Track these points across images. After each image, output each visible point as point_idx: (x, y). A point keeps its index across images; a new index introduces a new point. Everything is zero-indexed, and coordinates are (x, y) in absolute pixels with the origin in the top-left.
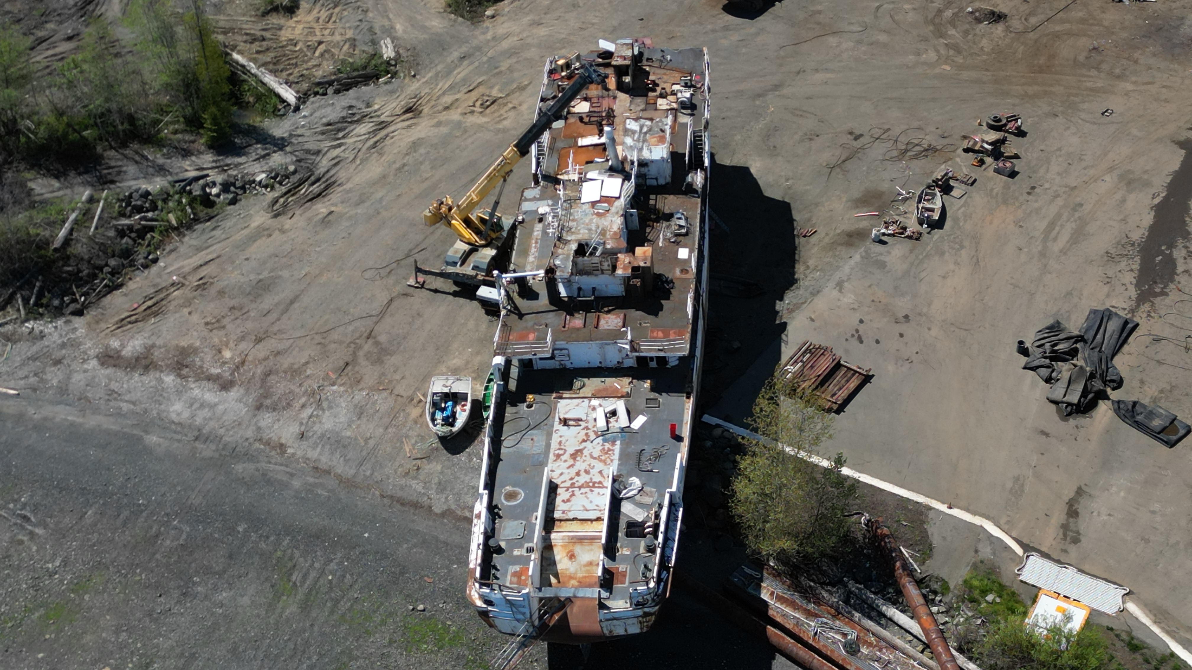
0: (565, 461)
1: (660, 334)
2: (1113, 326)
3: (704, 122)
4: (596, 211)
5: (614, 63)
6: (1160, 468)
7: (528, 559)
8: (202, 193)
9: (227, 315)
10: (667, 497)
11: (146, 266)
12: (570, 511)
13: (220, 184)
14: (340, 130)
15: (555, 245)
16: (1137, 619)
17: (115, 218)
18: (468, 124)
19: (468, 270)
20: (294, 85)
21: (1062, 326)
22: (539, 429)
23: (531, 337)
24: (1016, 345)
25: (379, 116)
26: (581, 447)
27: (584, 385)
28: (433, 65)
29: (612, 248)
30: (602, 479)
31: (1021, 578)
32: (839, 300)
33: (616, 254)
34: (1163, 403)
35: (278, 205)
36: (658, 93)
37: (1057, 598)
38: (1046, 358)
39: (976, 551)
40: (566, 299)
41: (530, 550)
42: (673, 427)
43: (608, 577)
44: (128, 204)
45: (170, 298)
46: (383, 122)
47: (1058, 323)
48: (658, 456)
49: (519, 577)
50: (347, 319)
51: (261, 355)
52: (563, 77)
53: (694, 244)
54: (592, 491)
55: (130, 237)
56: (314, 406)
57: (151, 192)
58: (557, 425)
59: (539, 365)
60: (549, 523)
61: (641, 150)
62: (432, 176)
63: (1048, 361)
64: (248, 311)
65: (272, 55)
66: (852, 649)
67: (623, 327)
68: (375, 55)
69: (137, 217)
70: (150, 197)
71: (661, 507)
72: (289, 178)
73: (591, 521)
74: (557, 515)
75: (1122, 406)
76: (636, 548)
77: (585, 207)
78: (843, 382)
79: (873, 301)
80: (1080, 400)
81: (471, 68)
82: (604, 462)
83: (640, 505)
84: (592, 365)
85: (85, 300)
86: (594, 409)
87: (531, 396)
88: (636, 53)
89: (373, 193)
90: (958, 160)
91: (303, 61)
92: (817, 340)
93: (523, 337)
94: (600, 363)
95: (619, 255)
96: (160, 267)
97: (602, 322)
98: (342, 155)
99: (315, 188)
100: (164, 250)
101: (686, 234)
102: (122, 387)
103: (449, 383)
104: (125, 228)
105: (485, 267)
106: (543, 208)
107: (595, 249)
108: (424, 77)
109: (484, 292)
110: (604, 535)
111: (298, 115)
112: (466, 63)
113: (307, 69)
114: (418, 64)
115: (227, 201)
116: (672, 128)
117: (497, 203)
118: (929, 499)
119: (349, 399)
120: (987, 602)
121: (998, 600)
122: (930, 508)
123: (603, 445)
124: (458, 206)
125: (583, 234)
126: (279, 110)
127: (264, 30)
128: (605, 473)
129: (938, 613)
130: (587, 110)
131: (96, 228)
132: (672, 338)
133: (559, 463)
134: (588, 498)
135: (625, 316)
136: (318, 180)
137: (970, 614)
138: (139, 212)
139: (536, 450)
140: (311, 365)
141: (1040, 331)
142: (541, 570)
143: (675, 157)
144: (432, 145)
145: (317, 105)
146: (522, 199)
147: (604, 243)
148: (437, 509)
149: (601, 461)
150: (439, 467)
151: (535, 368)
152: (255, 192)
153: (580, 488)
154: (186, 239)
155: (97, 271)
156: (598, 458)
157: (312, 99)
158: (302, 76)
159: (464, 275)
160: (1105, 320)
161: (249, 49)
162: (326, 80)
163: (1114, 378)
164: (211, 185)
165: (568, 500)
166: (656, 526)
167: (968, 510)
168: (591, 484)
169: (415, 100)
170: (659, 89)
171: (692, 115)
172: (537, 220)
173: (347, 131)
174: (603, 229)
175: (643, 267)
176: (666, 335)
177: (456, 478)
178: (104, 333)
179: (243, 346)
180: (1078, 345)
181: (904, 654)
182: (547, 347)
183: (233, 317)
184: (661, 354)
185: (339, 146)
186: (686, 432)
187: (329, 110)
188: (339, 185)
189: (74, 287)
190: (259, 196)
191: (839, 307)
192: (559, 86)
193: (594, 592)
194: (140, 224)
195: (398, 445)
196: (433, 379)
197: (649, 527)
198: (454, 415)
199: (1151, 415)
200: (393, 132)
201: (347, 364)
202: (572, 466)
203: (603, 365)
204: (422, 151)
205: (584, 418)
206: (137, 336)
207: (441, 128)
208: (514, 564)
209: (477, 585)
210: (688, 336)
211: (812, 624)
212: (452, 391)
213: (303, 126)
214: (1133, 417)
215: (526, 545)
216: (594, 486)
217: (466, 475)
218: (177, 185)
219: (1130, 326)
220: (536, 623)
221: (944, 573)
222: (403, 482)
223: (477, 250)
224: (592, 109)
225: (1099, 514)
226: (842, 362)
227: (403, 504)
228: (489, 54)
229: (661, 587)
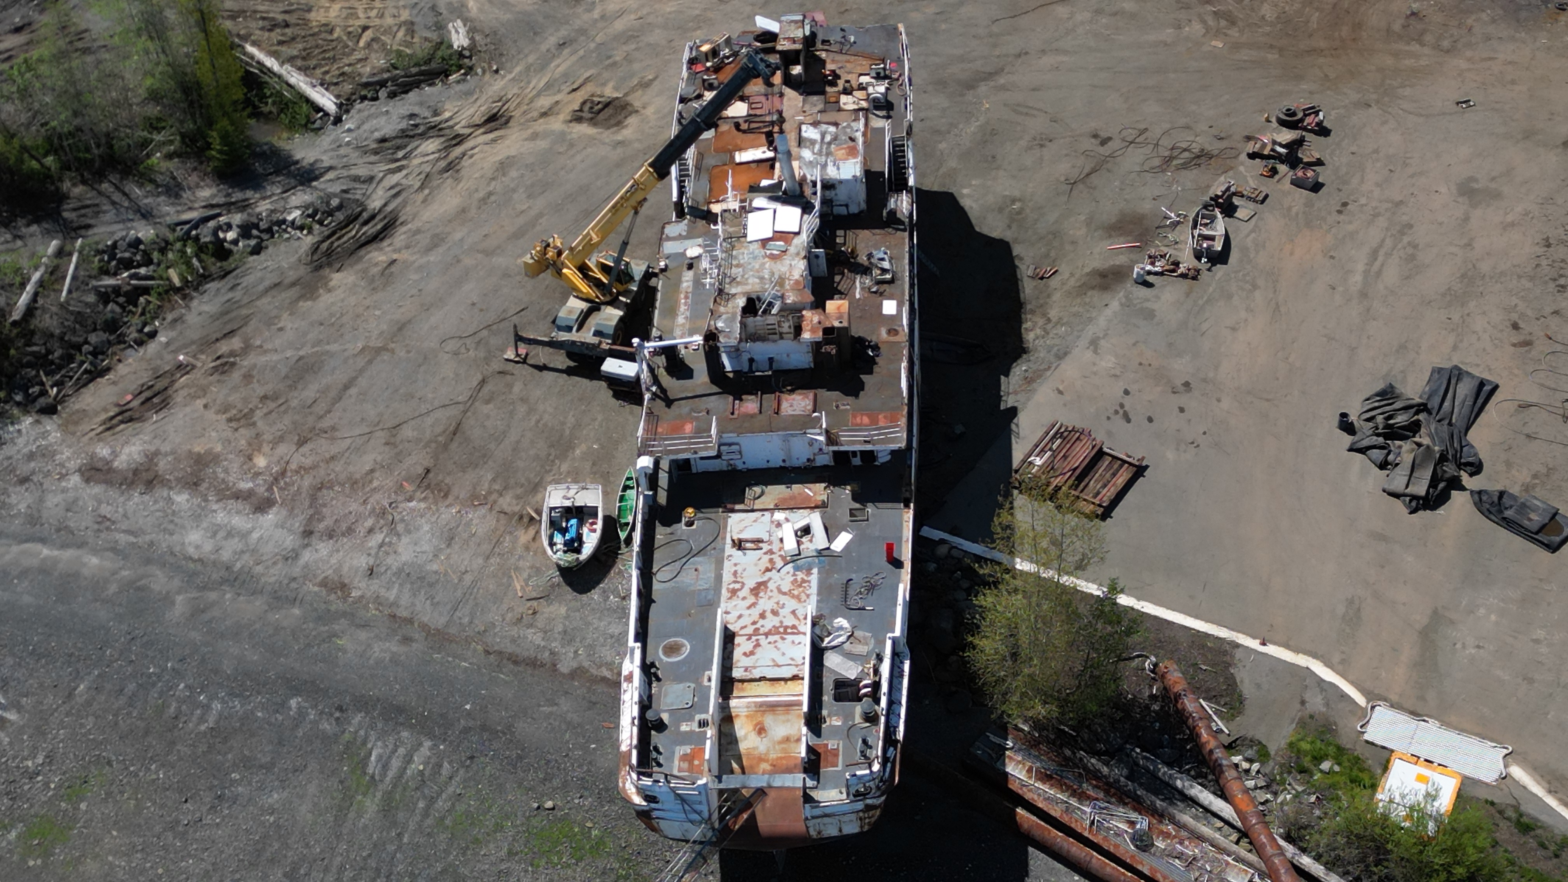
0: (744, 598)
1: (866, 420)
2: (1464, 390)
3: (906, 125)
4: (768, 252)
5: (779, 48)
6: (1541, 580)
7: (703, 737)
8: (213, 239)
9: (257, 408)
10: (889, 644)
11: (140, 343)
12: (755, 667)
13: (238, 226)
14: (399, 148)
15: (715, 301)
16: (1525, 788)
17: (95, 277)
18: (574, 136)
19: (587, 336)
20: (332, 88)
21: (1397, 391)
22: (705, 555)
23: (688, 428)
24: (1337, 418)
25: (452, 127)
26: (765, 579)
27: (763, 493)
28: (521, 56)
29: (795, 303)
30: (796, 622)
31: (1366, 737)
32: (1094, 364)
33: (800, 311)
34: (1538, 492)
35: (319, 252)
36: (840, 87)
37: (1416, 763)
38: (1378, 435)
39: (1303, 703)
40: (731, 375)
41: (703, 724)
42: (890, 548)
43: (813, 757)
44: (112, 257)
45: (177, 385)
46: (458, 136)
47: (1391, 386)
48: (871, 588)
49: (691, 762)
50: (423, 408)
51: (308, 462)
52: (708, 69)
53: (903, 294)
54: (783, 639)
55: (117, 303)
56: (385, 530)
57: (143, 239)
58: (729, 550)
59: (699, 467)
60: (727, 685)
61: (824, 166)
62: (529, 207)
63: (1381, 439)
64: (286, 401)
65: (300, 46)
66: (1143, 843)
67: (814, 412)
68: (442, 43)
69: (125, 275)
70: (142, 247)
71: (880, 659)
72: (332, 216)
73: (785, 680)
74: (736, 673)
75: (1484, 498)
76: (850, 716)
77: (752, 247)
78: (1108, 475)
79: (1141, 364)
80: (1428, 492)
81: (574, 58)
82: (798, 598)
83: (850, 656)
84: (772, 465)
85: (58, 392)
86: (779, 525)
87: (690, 510)
88: (807, 33)
89: (449, 233)
90: (1242, 168)
91: (344, 54)
92: (1069, 419)
93: (677, 429)
94: (784, 461)
95: (804, 312)
96: (161, 342)
97: (785, 405)
98: (404, 181)
99: (370, 229)
100: (164, 319)
101: (892, 281)
102: (116, 512)
103: (572, 493)
104: (109, 290)
105: (611, 332)
106: (693, 251)
107: (771, 305)
108: (510, 72)
109: (611, 366)
110: (805, 699)
111: (340, 129)
112: (566, 51)
113: (349, 65)
114: (501, 55)
115: (249, 249)
116: (864, 134)
117: (625, 244)
118: (1235, 633)
119: (433, 519)
120: (1321, 771)
121: (1337, 768)
122: (1237, 646)
123: (794, 575)
124: (572, 249)
125: (753, 285)
126: (314, 123)
127: (286, 12)
128: (800, 613)
129: (1256, 788)
130: (744, 113)
131: (70, 291)
132: (881, 424)
133: (735, 601)
134: (778, 649)
135: (815, 395)
136: (373, 217)
137: (1300, 789)
138: (127, 269)
139: (702, 585)
140: (377, 474)
141: (1368, 399)
142: (720, 751)
143: (871, 176)
144: (527, 166)
145: (366, 113)
146: (661, 238)
147: (782, 297)
148: (564, 668)
149: (793, 596)
150: (563, 610)
151: (694, 471)
152: (287, 236)
153: (766, 635)
154: (195, 303)
155: (73, 352)
156: (789, 594)
157: (358, 106)
158: (343, 74)
159: (583, 343)
160: (1453, 382)
161: (269, 39)
162: (376, 79)
163: (1471, 459)
164: (225, 227)
165: (752, 653)
166: (876, 686)
167: (1287, 647)
168: (781, 630)
169: (500, 104)
170: (841, 83)
171: (888, 117)
172: (685, 268)
173: (408, 149)
174: (780, 277)
175: (839, 329)
176: (874, 421)
177: (588, 624)
178: (87, 437)
179: (283, 449)
180: (1422, 417)
181: (1213, 846)
182: (711, 442)
183: (265, 410)
184: (869, 447)
185: (400, 169)
186: (906, 553)
187: (383, 120)
188: (402, 224)
189: (42, 373)
190: (292, 241)
191: (1095, 374)
192: (704, 81)
193: (797, 780)
194: (129, 284)
195: (505, 580)
196: (549, 489)
197: (866, 686)
198: (579, 538)
199: (1524, 507)
200: (472, 149)
201: (428, 471)
202: (753, 605)
203: (787, 464)
204: (514, 174)
205: (765, 537)
206: (134, 440)
207: (538, 142)
208: (682, 743)
209: (634, 776)
210: (903, 422)
211: (1088, 810)
212: (577, 504)
213: (348, 144)
214: (1500, 512)
215: (698, 717)
216: (785, 633)
217: (600, 619)
218: (179, 228)
219: (1487, 388)
220: (717, 825)
221: (1260, 734)
222: (514, 632)
223: (599, 309)
224: (751, 112)
225: (1464, 647)
226: (1105, 450)
227: (516, 663)
228: (598, 39)
229: (888, 770)
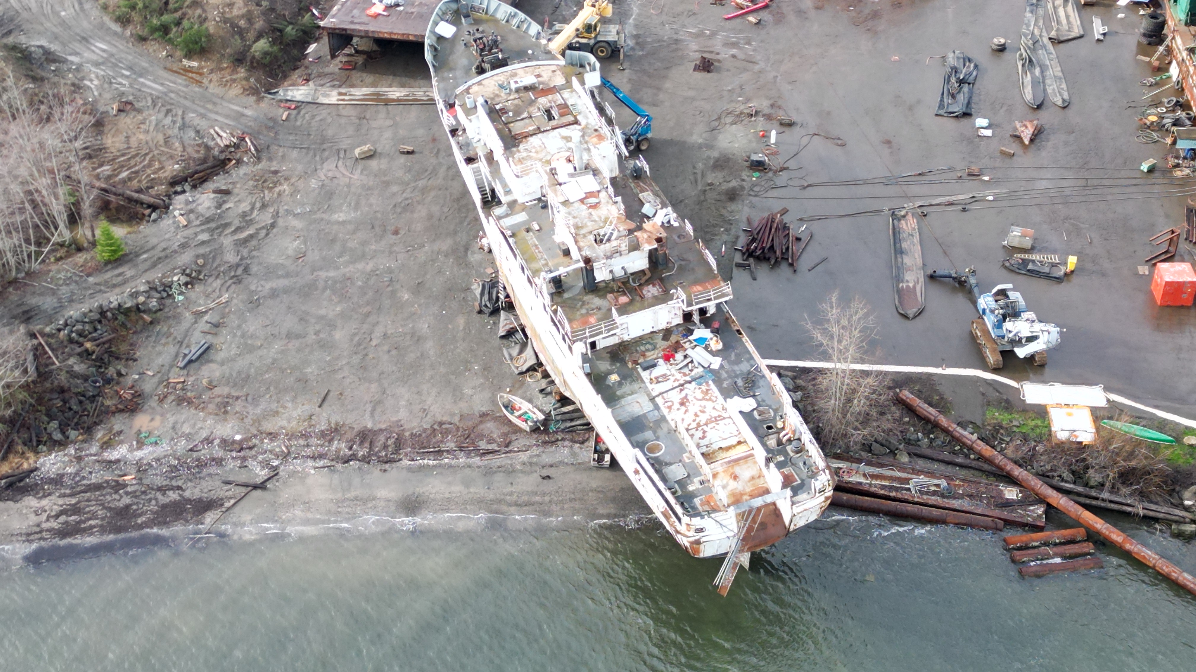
0: (678, 409)
4: (589, 206)
12: (711, 444)
16: (1123, 404)
23: (591, 321)
29: (626, 230)
30: (719, 413)
31: (1028, 402)
33: (632, 233)
37: (1061, 408)
41: (702, 482)
48: (751, 382)
54: (718, 424)
58: (650, 387)
59: (601, 345)
61: (589, 150)
65: (112, 168)
67: (667, 291)
72: (203, 272)
73: (734, 446)
74: (703, 450)
76: (786, 453)
77: (575, 205)
82: (710, 400)
84: (646, 332)
91: (145, 167)
93: (587, 323)
94: (653, 327)
95: (635, 234)
97: (645, 294)
107: (609, 235)
111: (172, 216)
122: (930, 374)
123: (700, 388)
128: (719, 407)
132: (710, 288)
133: (674, 412)
134: (720, 430)
135: (662, 281)
139: (646, 410)
147: (616, 228)
149: (707, 400)
151: (598, 348)
153: (706, 424)
156: (703, 399)
157: (175, 198)
162: (177, 178)
165: (704, 437)
167: (957, 366)
168: (713, 420)
174: (606, 218)
176: (704, 287)
184: (707, 304)
197: (786, 435)
202: (686, 411)
203: (654, 330)
205: (668, 373)
208: (696, 496)
209: (686, 519)
215: (696, 480)
216: (716, 420)
221: (968, 417)
